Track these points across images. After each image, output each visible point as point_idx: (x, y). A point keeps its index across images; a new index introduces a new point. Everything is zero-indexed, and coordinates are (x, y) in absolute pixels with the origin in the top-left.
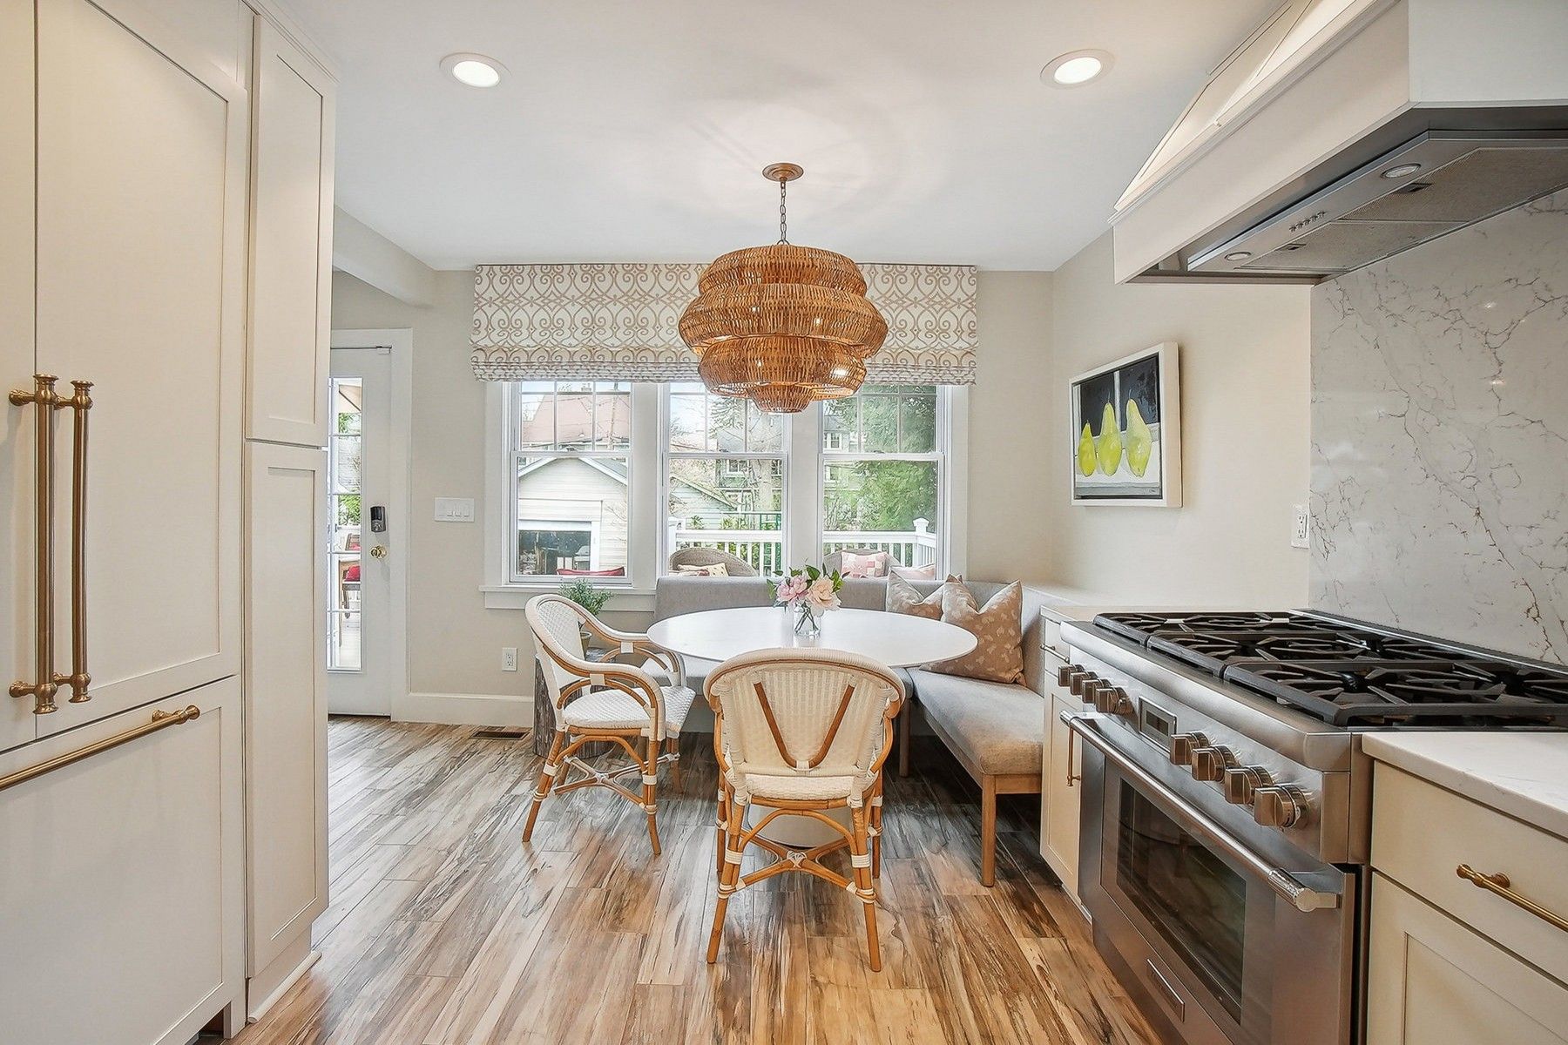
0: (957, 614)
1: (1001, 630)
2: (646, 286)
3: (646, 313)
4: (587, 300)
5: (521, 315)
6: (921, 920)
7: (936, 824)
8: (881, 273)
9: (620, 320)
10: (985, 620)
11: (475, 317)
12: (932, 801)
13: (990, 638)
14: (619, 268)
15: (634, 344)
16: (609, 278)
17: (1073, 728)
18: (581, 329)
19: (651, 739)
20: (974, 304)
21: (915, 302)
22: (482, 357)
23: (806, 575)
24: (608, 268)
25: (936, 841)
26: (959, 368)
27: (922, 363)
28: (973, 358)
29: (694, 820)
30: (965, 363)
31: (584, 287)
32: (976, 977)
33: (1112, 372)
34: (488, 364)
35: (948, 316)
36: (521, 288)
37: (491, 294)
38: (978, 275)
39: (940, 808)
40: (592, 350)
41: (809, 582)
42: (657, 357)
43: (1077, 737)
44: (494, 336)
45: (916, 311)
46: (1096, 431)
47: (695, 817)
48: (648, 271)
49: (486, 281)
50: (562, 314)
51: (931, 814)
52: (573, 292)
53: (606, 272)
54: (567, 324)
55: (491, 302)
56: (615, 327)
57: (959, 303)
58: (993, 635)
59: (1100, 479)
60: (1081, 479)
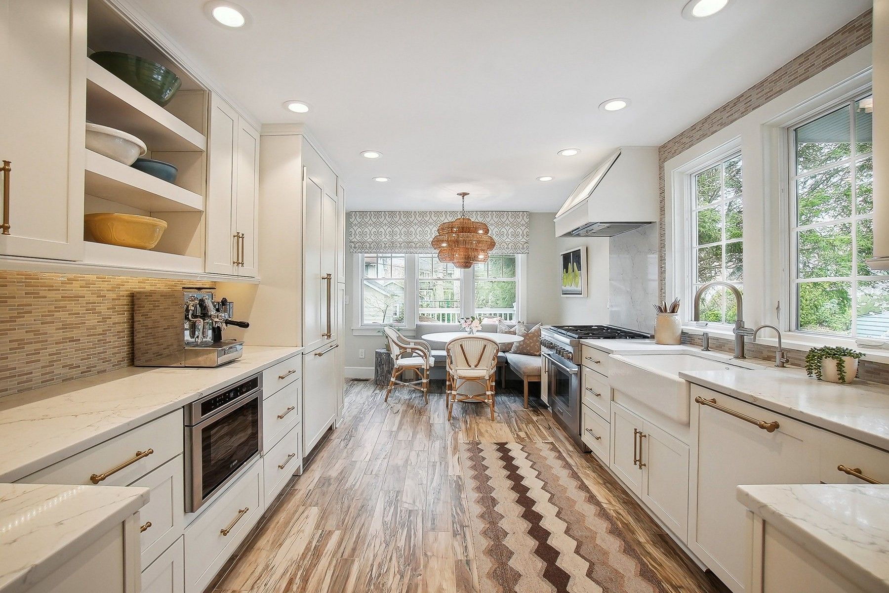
0: (521, 334)
1: (535, 338)
2: (411, 220)
3: (412, 229)
4: (390, 224)
5: (367, 230)
6: (506, 414)
7: (513, 398)
8: (495, 215)
9: (402, 232)
10: (530, 335)
11: (350, 230)
12: (512, 393)
13: (531, 341)
14: (402, 213)
15: (408, 241)
16: (398, 216)
17: (546, 357)
18: (388, 234)
19: (425, 368)
20: (528, 225)
21: (507, 225)
22: (353, 246)
23: (471, 319)
24: (398, 213)
25: (512, 401)
26: (523, 248)
27: (510, 247)
28: (528, 245)
29: (436, 398)
30: (525, 247)
31: (389, 220)
32: (519, 421)
33: (571, 253)
34: (355, 247)
35: (519, 230)
36: (367, 220)
37: (356, 222)
38: (530, 215)
39: (515, 395)
40: (392, 243)
41: (472, 321)
42: (416, 245)
43: (547, 359)
44: (357, 237)
45: (508, 228)
46: (567, 272)
47: (436, 397)
48: (412, 214)
49: (354, 217)
50: (382, 229)
51: (512, 396)
52: (385, 221)
53: (397, 214)
54: (383, 233)
55: (355, 225)
56: (400, 234)
57: (523, 225)
58: (533, 340)
59: (568, 288)
60: (563, 287)
